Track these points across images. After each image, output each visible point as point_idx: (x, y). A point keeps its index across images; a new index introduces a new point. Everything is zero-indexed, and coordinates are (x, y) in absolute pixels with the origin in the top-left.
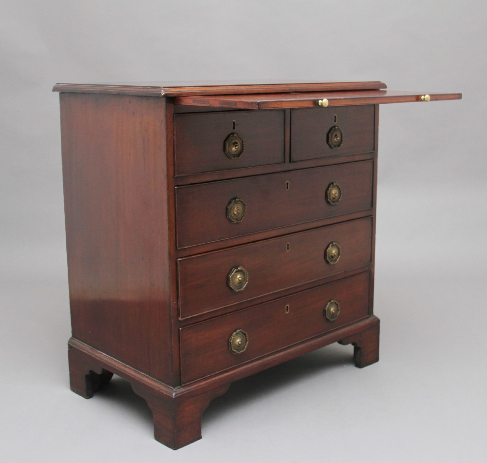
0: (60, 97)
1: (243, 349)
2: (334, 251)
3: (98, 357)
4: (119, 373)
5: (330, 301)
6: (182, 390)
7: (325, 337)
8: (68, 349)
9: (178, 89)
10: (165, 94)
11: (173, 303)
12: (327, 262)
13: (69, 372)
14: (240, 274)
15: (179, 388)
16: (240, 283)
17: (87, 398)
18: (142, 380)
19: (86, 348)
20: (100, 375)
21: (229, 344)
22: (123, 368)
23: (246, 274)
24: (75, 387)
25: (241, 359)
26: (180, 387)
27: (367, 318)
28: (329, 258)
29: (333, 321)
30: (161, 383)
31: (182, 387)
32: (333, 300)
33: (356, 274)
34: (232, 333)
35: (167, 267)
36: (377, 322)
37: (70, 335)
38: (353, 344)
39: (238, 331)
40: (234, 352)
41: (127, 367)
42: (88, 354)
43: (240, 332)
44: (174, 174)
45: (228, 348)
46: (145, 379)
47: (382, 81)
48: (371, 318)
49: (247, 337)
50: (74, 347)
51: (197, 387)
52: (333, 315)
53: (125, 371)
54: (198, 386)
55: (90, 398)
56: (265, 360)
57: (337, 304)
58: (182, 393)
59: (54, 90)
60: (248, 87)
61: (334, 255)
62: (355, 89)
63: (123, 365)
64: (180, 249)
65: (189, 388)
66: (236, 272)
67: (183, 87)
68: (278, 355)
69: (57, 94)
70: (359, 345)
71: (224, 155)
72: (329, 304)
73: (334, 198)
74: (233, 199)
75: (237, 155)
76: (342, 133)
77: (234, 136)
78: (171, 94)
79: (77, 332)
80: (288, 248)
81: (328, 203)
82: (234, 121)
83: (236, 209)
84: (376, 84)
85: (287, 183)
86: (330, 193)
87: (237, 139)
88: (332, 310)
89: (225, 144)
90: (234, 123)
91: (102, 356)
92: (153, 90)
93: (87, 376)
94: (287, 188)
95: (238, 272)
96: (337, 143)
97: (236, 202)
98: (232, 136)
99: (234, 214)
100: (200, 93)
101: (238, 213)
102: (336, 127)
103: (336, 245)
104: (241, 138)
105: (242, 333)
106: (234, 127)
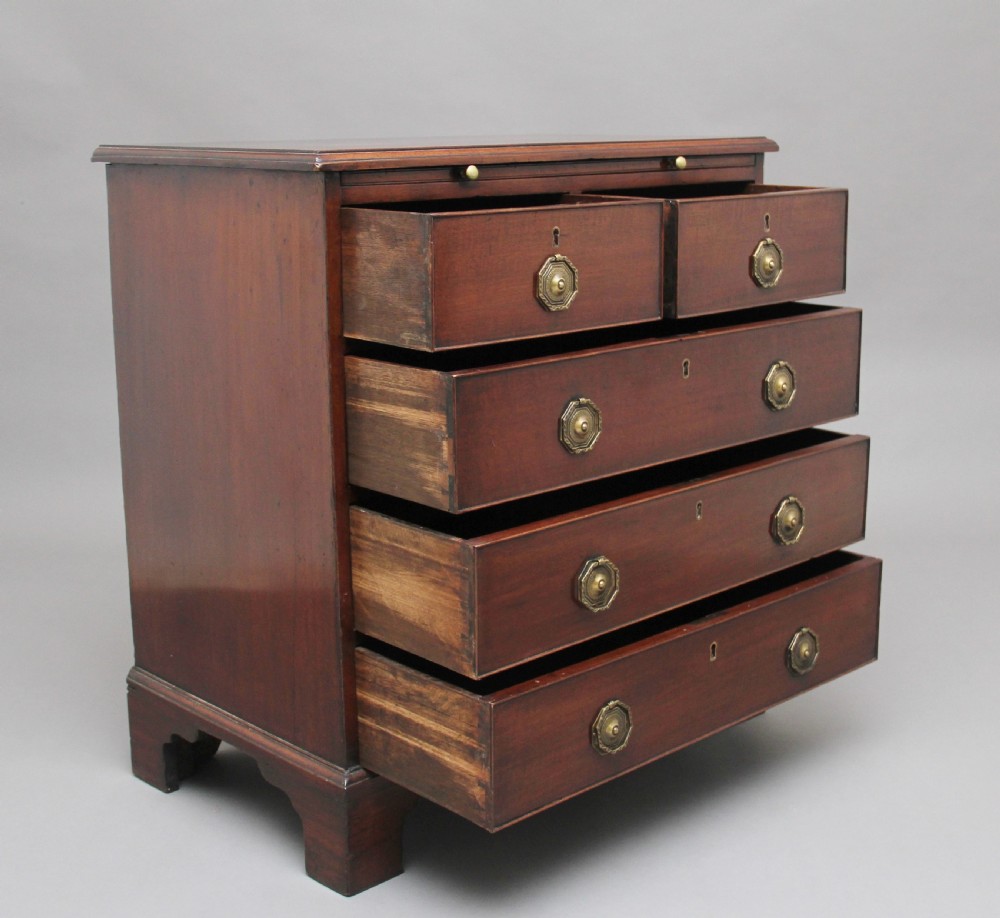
0: (108, 173)
1: (623, 742)
2: (792, 517)
3: (189, 707)
4: (232, 738)
5: (799, 630)
8: (127, 692)
9: (350, 156)
10: (324, 166)
12: (777, 540)
13: (128, 739)
14: (603, 573)
15: (356, 770)
16: (600, 593)
17: (168, 792)
18: (279, 754)
19: (163, 688)
20: (193, 744)
21: (592, 733)
22: (240, 728)
23: (613, 573)
24: (142, 768)
26: (358, 766)
28: (781, 530)
29: (806, 675)
30: (318, 758)
32: (806, 627)
34: (599, 709)
35: (330, 520)
37: (132, 662)
39: (611, 703)
40: (603, 751)
41: (248, 727)
42: (169, 700)
43: (617, 705)
45: (591, 742)
46: (287, 751)
49: (631, 717)
50: (140, 687)
52: (806, 662)
53: (245, 736)
55: (173, 791)
57: (814, 638)
58: (360, 778)
59: (94, 160)
60: (493, 150)
61: (793, 525)
62: (712, 153)
63: (240, 723)
64: (461, 511)
66: (594, 568)
69: (102, 166)
71: (535, 302)
72: (797, 636)
73: (781, 395)
74: (573, 400)
75: (562, 302)
76: (782, 253)
77: (556, 261)
78: (336, 166)
79: (145, 655)
80: (699, 513)
81: (770, 405)
82: (556, 227)
83: (581, 421)
84: (757, 142)
85: (686, 364)
86: (772, 382)
87: (563, 268)
88: (805, 649)
89: (536, 278)
90: (556, 232)
91: (198, 705)
92: (299, 157)
93: (166, 747)
94: (686, 373)
95: (598, 568)
96: (771, 273)
97: (580, 406)
98: (551, 262)
99: (576, 432)
100: (395, 162)
101: (584, 431)
102: (769, 240)
103: (796, 503)
104: (571, 264)
105: (621, 707)
106: (556, 242)
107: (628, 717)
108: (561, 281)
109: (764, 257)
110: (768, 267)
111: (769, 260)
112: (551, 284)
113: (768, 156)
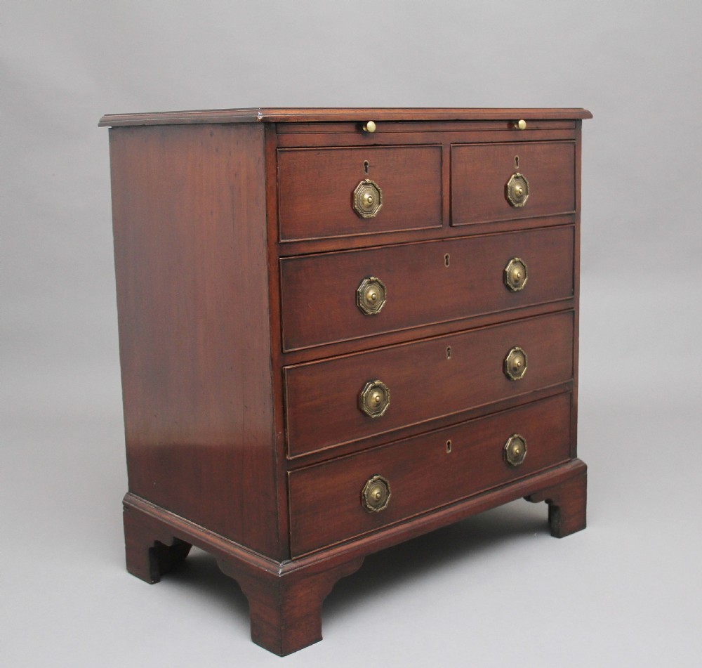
0: (110, 135)
1: (384, 505)
2: (518, 361)
3: (167, 520)
4: (201, 544)
5: (512, 436)
6: (293, 565)
7: (507, 489)
9: (283, 112)
10: (264, 118)
11: (278, 433)
12: (508, 377)
13: (124, 545)
14: (379, 392)
15: (287, 563)
16: (378, 405)
17: (152, 583)
18: (232, 552)
19: (149, 508)
20: (170, 547)
21: (362, 498)
22: (203, 534)
23: (386, 391)
24: (133, 566)
25: (379, 520)
26: (289, 561)
27: (567, 462)
28: (510, 370)
29: (518, 466)
30: (261, 555)
31: (293, 561)
32: (517, 434)
33: (549, 397)
34: (366, 482)
35: (268, 378)
36: (583, 470)
37: (126, 489)
38: (547, 502)
39: (375, 477)
40: (370, 509)
41: (209, 533)
42: (153, 516)
43: (379, 479)
44: (279, 240)
45: (361, 504)
46: (238, 551)
47: (586, 108)
48: (574, 463)
49: (389, 488)
50: (132, 507)
51: (314, 561)
52: (517, 457)
53: (207, 540)
54: (317, 560)
55: (155, 582)
56: (416, 522)
57: (523, 441)
58: (292, 569)
59: (100, 125)
60: (387, 111)
61: (518, 366)
62: (545, 118)
63: (204, 531)
64: (287, 351)
65: (302, 562)
66: (372, 388)
67: (289, 109)
68: (435, 515)
69: (106, 129)
70: (556, 504)
71: (352, 212)
72: (510, 439)
73: (516, 281)
74: (366, 278)
75: (371, 212)
76: (528, 183)
77: (366, 184)
78: (272, 118)
79: (136, 485)
80: (449, 355)
81: (508, 287)
82: (366, 161)
83: (371, 293)
84: (576, 111)
85: (447, 257)
86: (510, 272)
87: (371, 189)
88: (516, 449)
89: (352, 195)
90: (366, 164)
91: (173, 519)
92: (246, 113)
93: (151, 550)
94: (447, 264)
95: (374, 388)
96: (520, 197)
97: (371, 282)
98: (363, 184)
99: (368, 301)
100: (315, 117)
101: (374, 299)
102: (518, 174)
103: (520, 351)
104: (377, 186)
105: (382, 480)
106: (366, 171)
107: (387, 489)
108: (370, 197)
109: (515, 186)
110: (518, 193)
111: (518, 188)
112: (363, 200)
113: (584, 121)
